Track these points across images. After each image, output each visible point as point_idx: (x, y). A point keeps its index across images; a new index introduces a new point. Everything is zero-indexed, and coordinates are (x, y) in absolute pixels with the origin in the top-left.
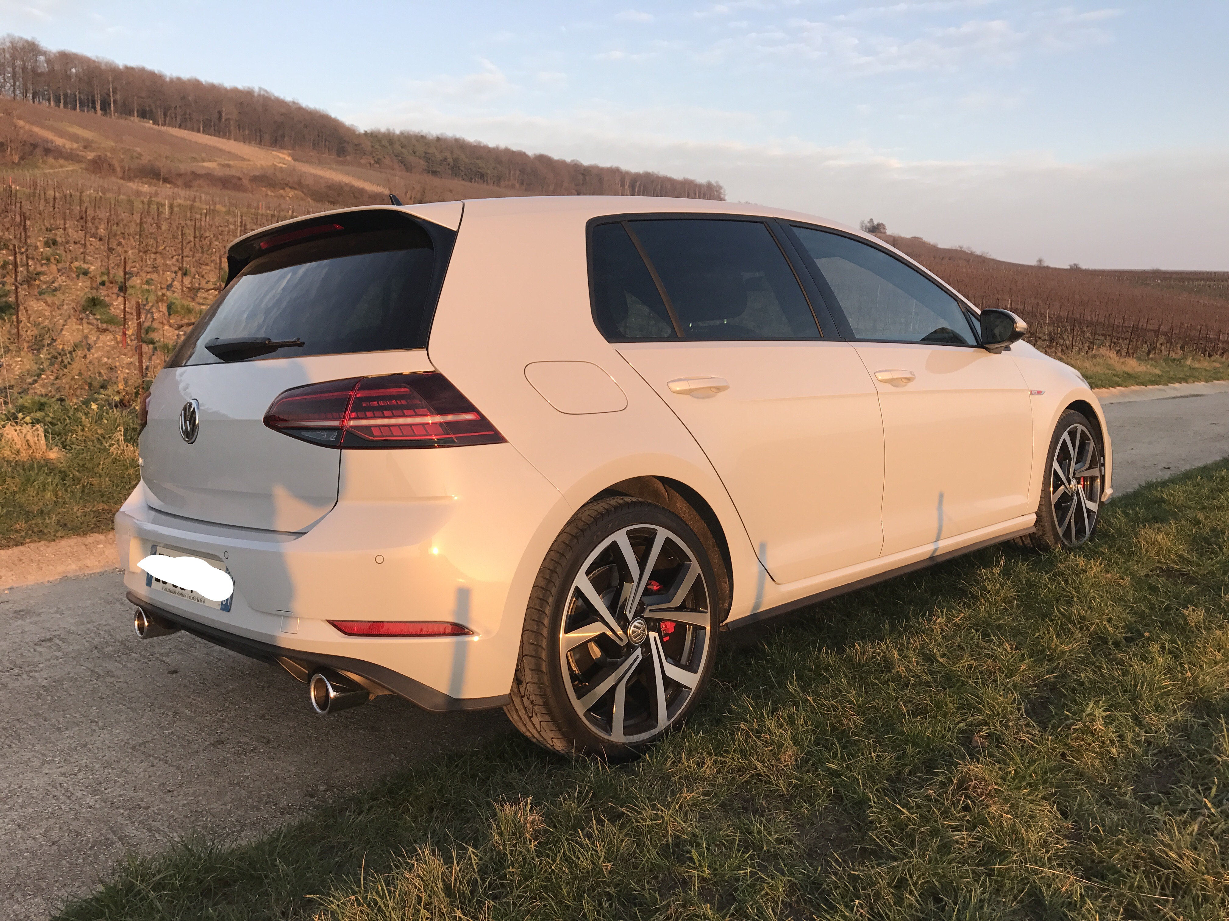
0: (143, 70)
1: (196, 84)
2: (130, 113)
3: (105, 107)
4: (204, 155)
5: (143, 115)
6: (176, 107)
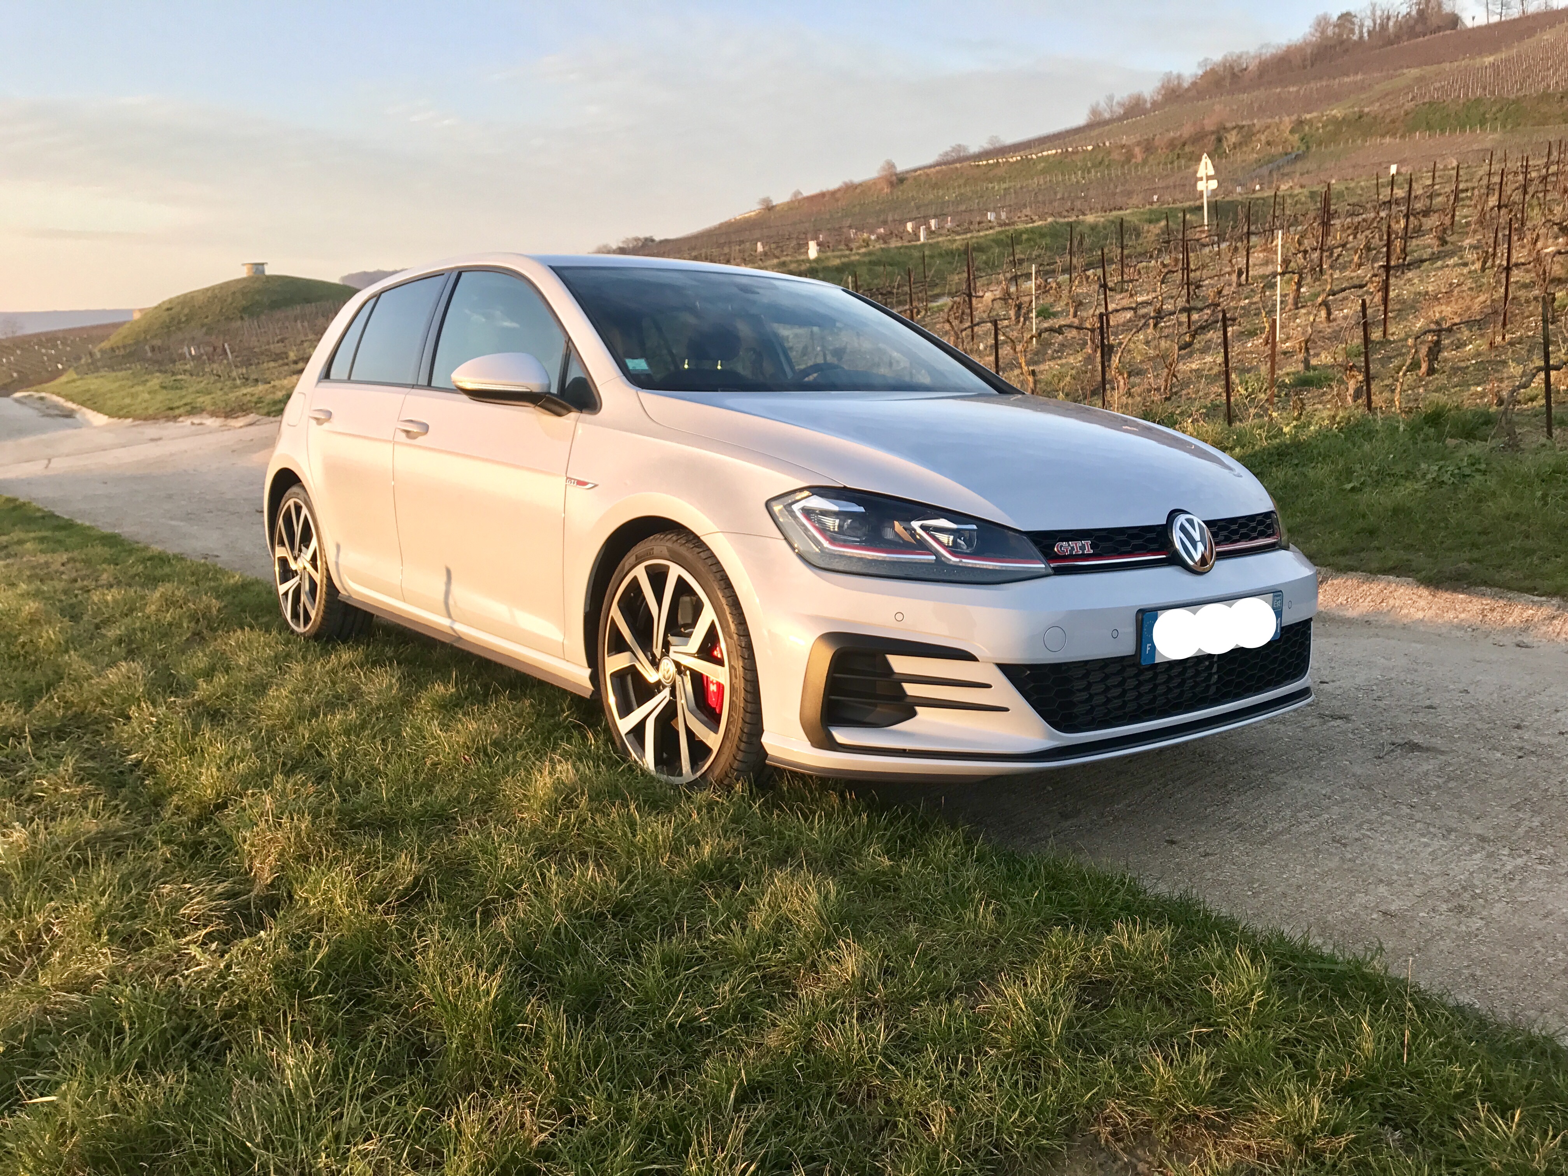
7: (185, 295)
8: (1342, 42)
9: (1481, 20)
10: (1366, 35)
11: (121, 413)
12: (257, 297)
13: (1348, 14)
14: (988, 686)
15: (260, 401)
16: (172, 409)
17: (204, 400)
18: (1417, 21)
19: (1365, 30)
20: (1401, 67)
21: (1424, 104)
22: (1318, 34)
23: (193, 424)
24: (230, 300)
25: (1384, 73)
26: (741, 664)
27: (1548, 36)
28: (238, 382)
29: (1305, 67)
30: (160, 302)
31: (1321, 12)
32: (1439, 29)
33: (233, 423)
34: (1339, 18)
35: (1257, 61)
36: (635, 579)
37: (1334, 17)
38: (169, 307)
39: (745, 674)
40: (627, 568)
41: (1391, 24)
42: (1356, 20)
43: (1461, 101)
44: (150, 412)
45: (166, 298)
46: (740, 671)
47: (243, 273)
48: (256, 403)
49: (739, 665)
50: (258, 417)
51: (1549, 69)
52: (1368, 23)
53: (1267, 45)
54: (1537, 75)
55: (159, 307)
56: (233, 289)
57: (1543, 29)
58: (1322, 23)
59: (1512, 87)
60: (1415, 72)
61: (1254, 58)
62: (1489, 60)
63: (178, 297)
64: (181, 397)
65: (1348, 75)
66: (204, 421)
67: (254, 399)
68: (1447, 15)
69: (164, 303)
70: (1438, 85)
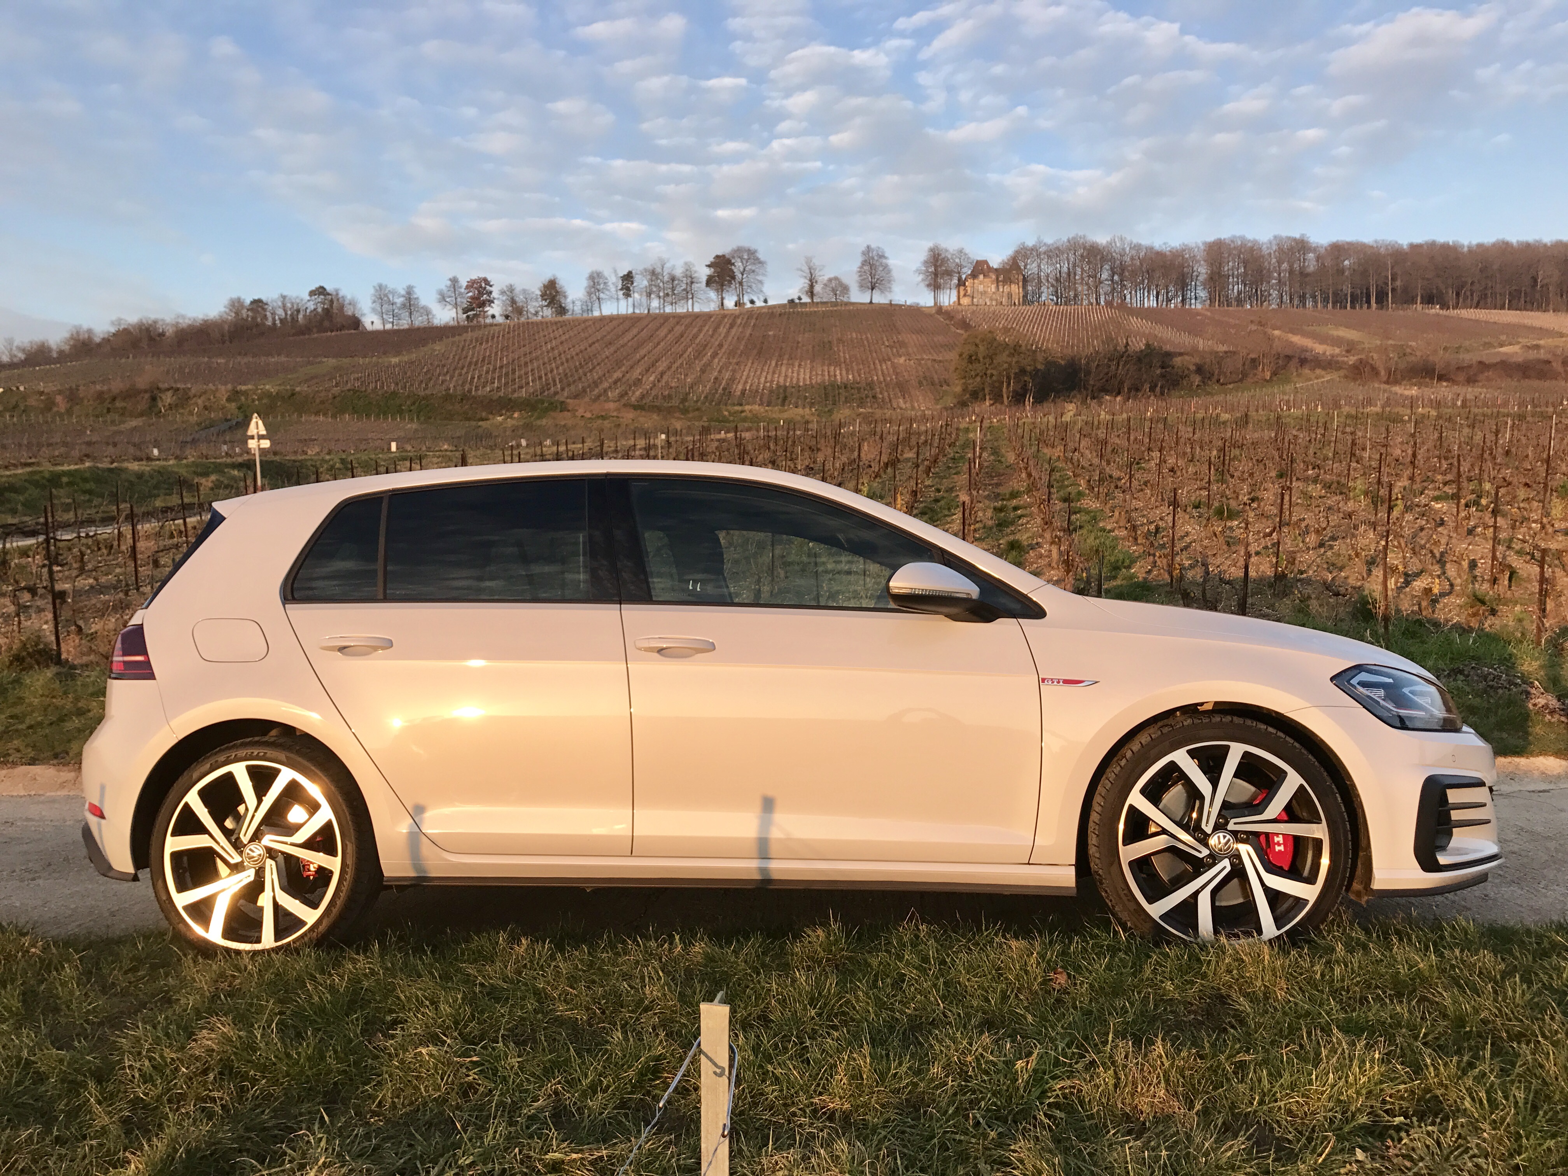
0: (1432, 245)
1: (1504, 248)
2: (1413, 301)
3: (1381, 299)
4: (1503, 338)
5: (1429, 300)
6: (1472, 283)
8: (257, 325)
9: (378, 326)
10: (278, 322)
13: (260, 301)
18: (323, 318)
19: (277, 318)
20: (319, 356)
21: (348, 390)
22: (233, 315)
25: (305, 359)
31: (234, 296)
32: (343, 327)
34: (252, 303)
36: (1171, 764)
37: (248, 302)
41: (300, 316)
42: (268, 308)
43: (379, 393)
51: (445, 375)
52: (280, 312)
54: (437, 379)
57: (432, 340)
58: (236, 305)
59: (419, 385)
61: (170, 325)
65: (271, 356)
68: (350, 316)
70: (356, 375)
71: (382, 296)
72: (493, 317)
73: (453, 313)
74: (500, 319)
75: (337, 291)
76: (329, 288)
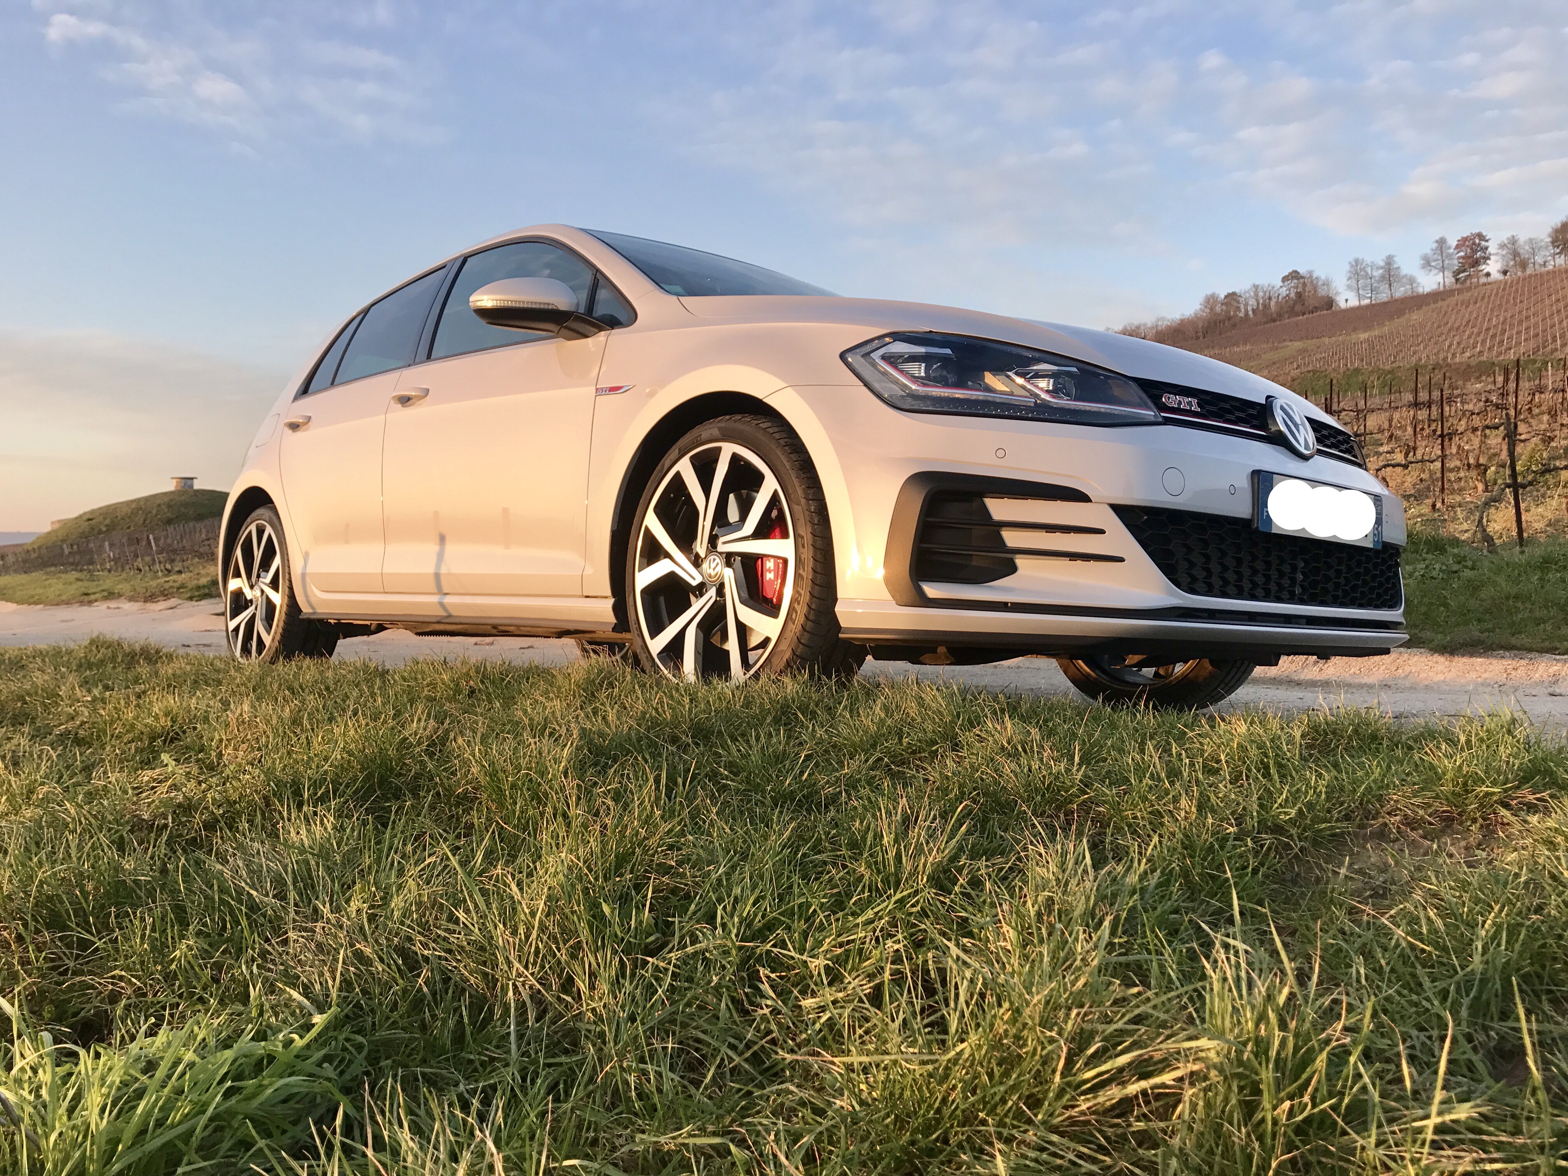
7: (108, 507)
8: (1229, 319)
9: (1354, 302)
10: (1250, 313)
11: (31, 600)
12: (183, 510)
13: (1234, 294)
14: (1101, 532)
15: (182, 586)
16: (87, 594)
17: (124, 587)
18: (1295, 303)
19: (1249, 308)
20: (1284, 340)
21: (1309, 372)
22: (1208, 311)
23: (109, 608)
24: (154, 512)
25: (1270, 345)
26: (809, 530)
27: (1416, 317)
28: (160, 574)
29: (1198, 338)
30: (81, 512)
31: (1209, 293)
32: (1316, 309)
33: (151, 606)
34: (1226, 297)
35: (1154, 331)
36: (678, 475)
37: (1222, 296)
38: (89, 518)
39: (814, 541)
40: (666, 467)
41: (1273, 303)
42: (1242, 300)
43: (1341, 371)
44: (64, 597)
45: (88, 509)
46: (808, 538)
47: (170, 486)
48: (178, 588)
49: (806, 532)
50: (180, 601)
51: (1419, 344)
52: (1252, 302)
53: (1163, 319)
54: (1409, 350)
55: (81, 516)
56: (158, 502)
57: (1411, 310)
58: (1211, 301)
59: (1387, 359)
60: (1298, 345)
61: (1151, 328)
62: (1363, 336)
63: (100, 509)
64: (97, 586)
65: (1238, 346)
66: (120, 605)
67: (177, 585)
68: (1323, 297)
69: (85, 513)
70: (1319, 356)
71: (1358, 271)
72: (1488, 275)
73: (1440, 278)
74: (1496, 275)
75: (1311, 272)
76: (1302, 271)
